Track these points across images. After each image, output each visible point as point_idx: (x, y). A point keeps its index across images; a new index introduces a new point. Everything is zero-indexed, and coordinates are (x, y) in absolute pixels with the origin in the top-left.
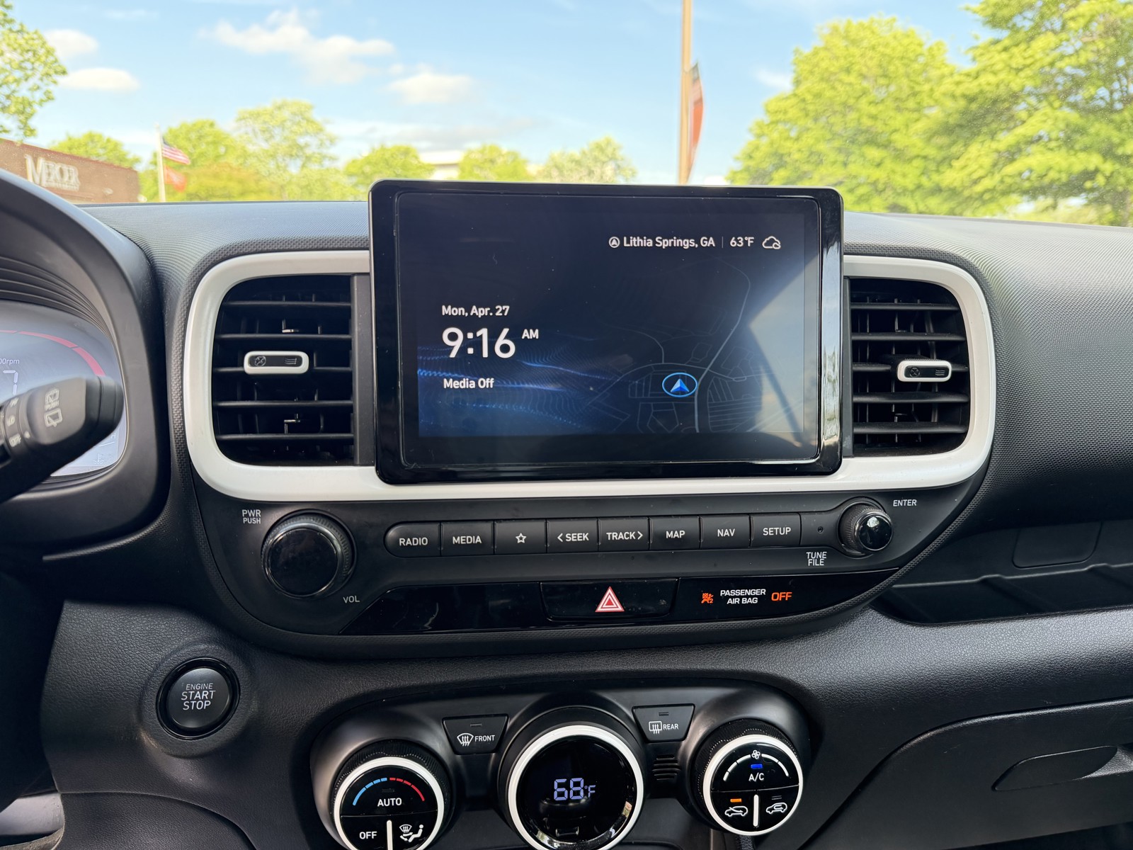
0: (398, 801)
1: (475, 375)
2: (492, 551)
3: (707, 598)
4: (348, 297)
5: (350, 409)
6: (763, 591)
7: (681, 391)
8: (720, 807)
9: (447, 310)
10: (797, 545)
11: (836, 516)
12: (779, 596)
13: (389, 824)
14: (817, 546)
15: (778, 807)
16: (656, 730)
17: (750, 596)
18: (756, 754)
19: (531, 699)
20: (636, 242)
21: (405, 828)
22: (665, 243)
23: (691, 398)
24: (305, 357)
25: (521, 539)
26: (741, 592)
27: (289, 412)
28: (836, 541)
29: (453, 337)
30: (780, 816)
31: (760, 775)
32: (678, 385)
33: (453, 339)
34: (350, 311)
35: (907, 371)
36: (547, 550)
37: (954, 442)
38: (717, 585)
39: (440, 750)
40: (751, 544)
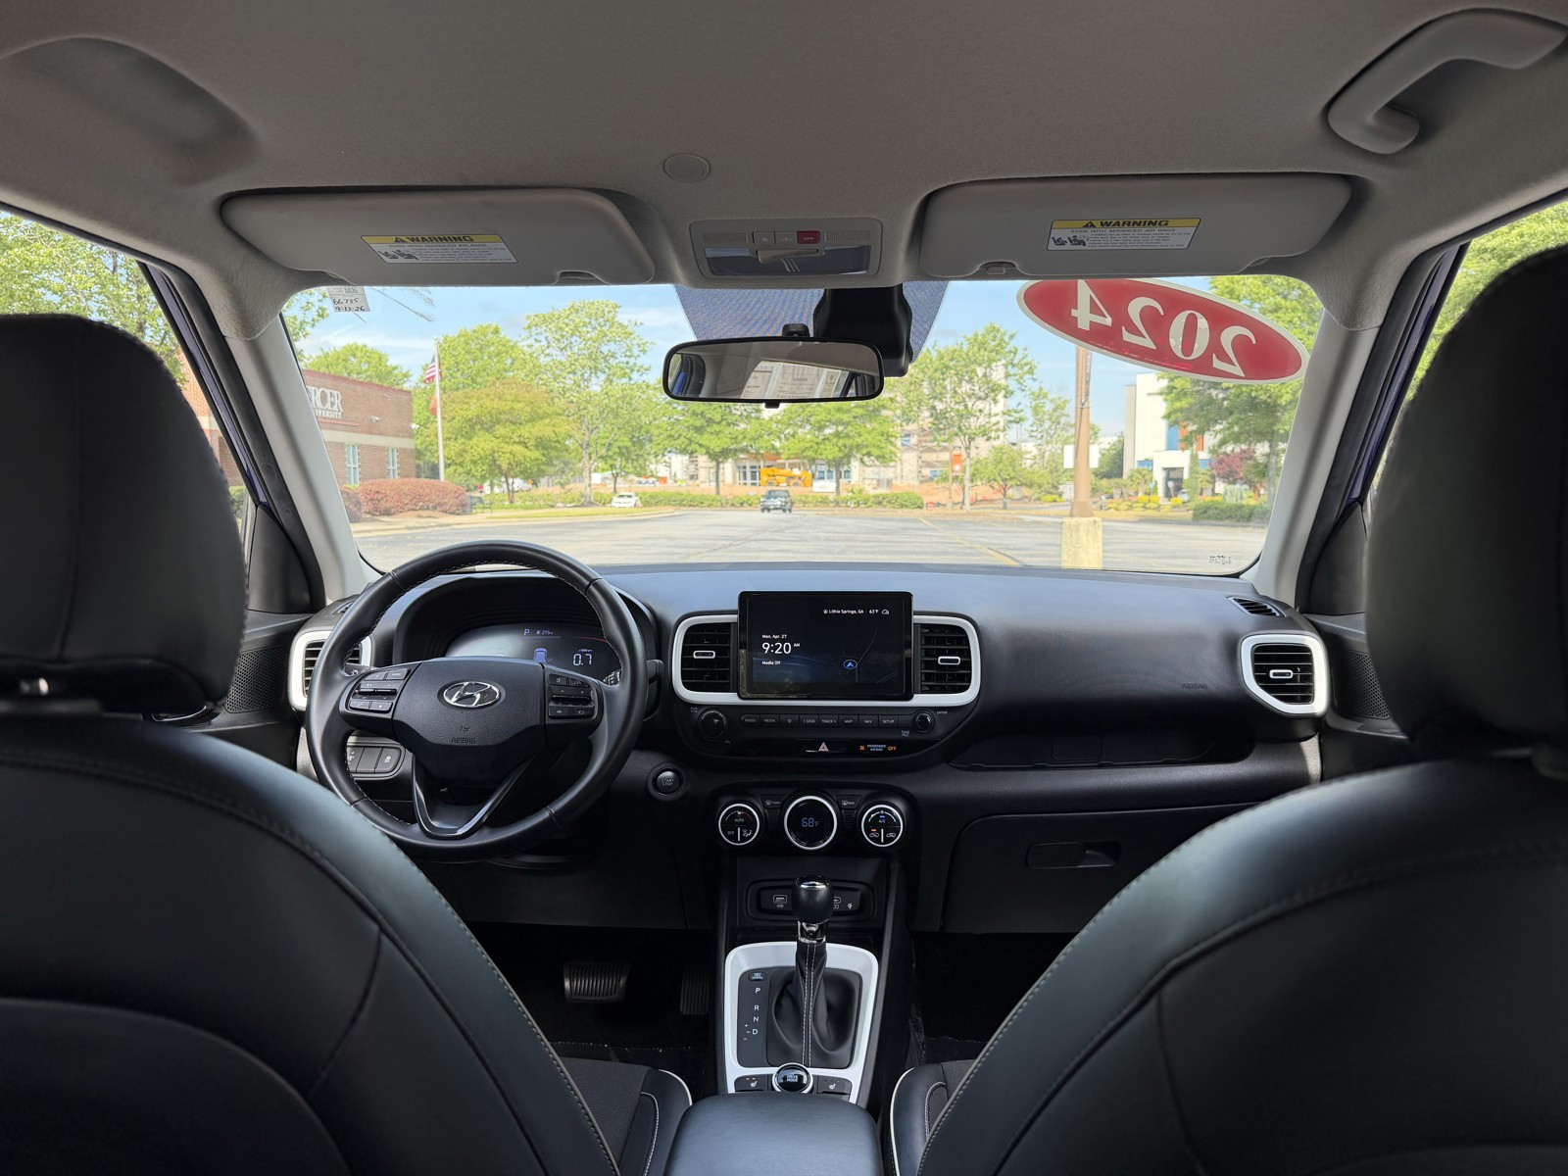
0: (743, 821)
1: (774, 661)
2: (777, 726)
3: (862, 748)
4: (729, 631)
5: (729, 671)
6: (884, 746)
7: (851, 667)
8: (868, 833)
9: (764, 636)
10: (898, 727)
11: (913, 716)
12: (890, 748)
13: (739, 829)
14: (906, 729)
15: (891, 835)
16: (845, 803)
17: (879, 748)
18: (882, 812)
19: (795, 789)
20: (834, 611)
21: (745, 831)
22: (845, 612)
23: (855, 670)
24: (714, 653)
25: (790, 721)
26: (875, 746)
27: (708, 673)
28: (913, 727)
29: (766, 646)
30: (892, 839)
31: (884, 821)
32: (850, 665)
33: (766, 647)
34: (729, 635)
35: (942, 660)
36: (799, 725)
37: (964, 689)
38: (865, 742)
39: (759, 806)
40: (879, 726)
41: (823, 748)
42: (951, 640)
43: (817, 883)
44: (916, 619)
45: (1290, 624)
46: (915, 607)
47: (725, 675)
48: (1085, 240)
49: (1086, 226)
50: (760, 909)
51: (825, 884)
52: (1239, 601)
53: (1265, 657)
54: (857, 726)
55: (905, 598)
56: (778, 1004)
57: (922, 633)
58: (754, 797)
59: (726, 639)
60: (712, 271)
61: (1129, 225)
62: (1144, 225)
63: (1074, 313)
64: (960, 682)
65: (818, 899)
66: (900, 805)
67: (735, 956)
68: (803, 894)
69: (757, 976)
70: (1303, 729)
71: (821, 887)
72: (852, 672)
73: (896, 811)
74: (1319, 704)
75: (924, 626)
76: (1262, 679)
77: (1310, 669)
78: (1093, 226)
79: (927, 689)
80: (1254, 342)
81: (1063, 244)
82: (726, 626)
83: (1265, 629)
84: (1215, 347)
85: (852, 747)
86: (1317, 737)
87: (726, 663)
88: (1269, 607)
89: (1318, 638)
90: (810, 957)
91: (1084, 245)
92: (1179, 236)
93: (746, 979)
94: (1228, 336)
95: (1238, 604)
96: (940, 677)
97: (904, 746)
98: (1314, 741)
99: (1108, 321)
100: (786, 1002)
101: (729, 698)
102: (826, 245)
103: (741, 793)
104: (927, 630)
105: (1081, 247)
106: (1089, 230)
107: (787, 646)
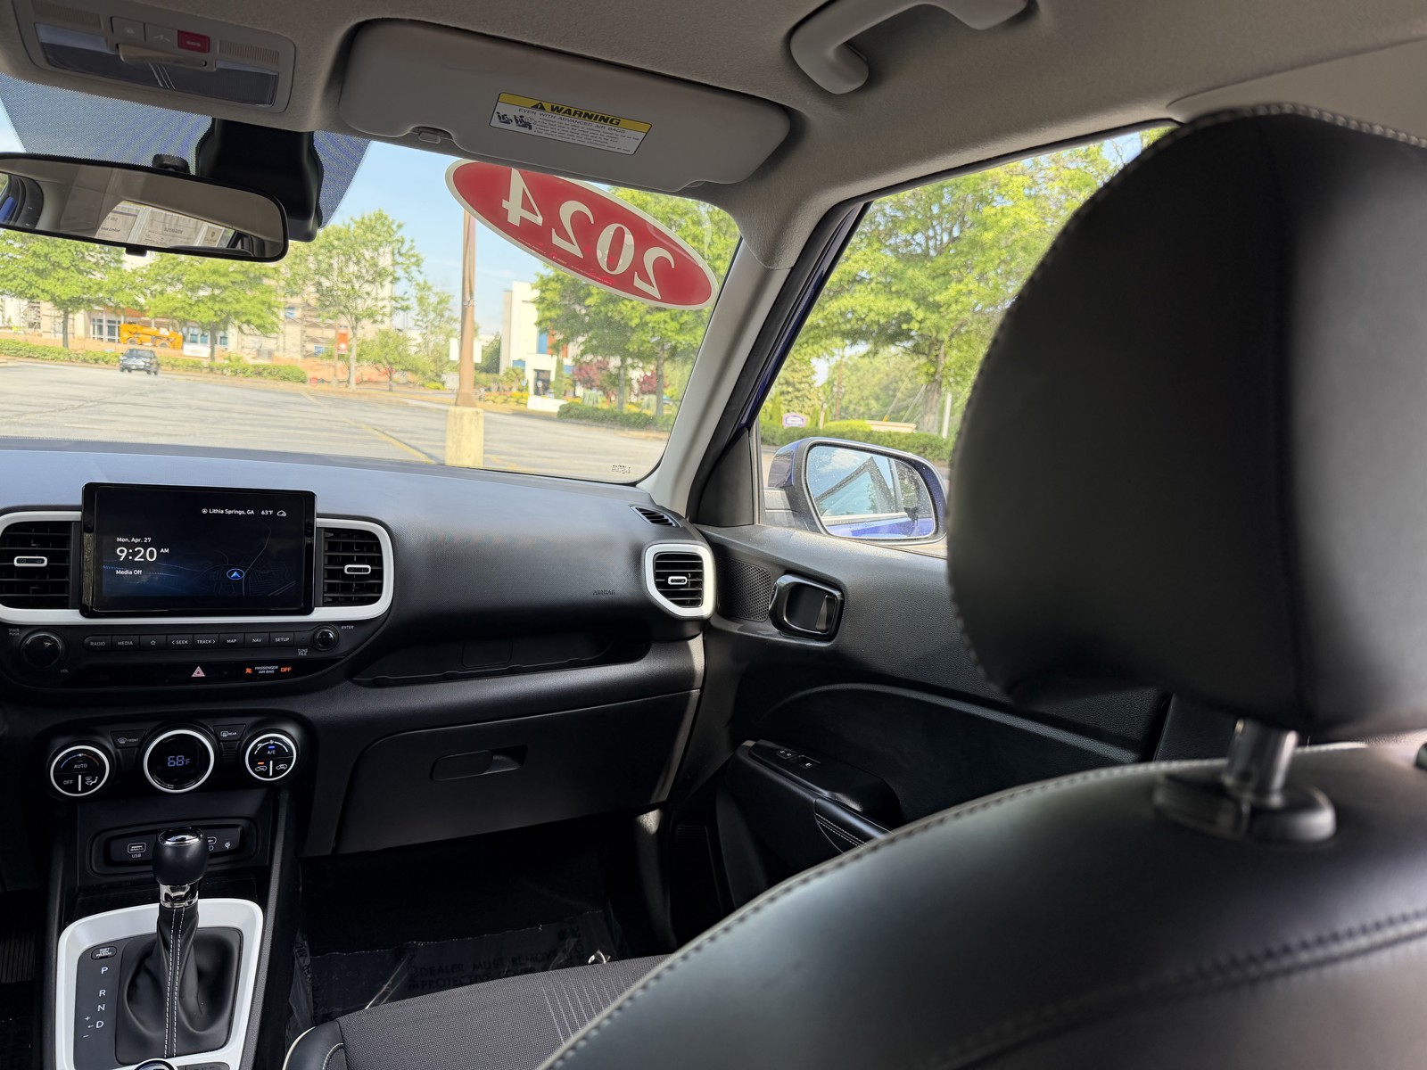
0: (85, 766)
1: (132, 569)
2: (139, 649)
3: (249, 671)
4: (70, 532)
5: (67, 583)
6: (277, 667)
7: (236, 577)
8: (253, 766)
9: (119, 540)
10: (293, 646)
11: (312, 632)
12: (284, 670)
13: (80, 776)
14: (302, 647)
15: (282, 766)
16: (225, 735)
17: (270, 669)
18: (271, 742)
19: (157, 723)
20: (215, 511)
21: (88, 779)
22: (230, 512)
23: (241, 581)
24: (45, 558)
25: (153, 643)
26: (265, 668)
27: (34, 584)
28: (312, 645)
29: (122, 551)
30: (283, 771)
31: (273, 752)
32: (235, 574)
33: (122, 553)
34: (68, 538)
35: (349, 569)
36: (167, 648)
37: (374, 600)
38: (252, 664)
39: (108, 746)
40: (269, 645)
41: (199, 673)
42: (360, 546)
43: (187, 837)
44: (319, 522)
45: (683, 534)
46: (320, 507)
47: (63, 587)
48: (532, 122)
49: (536, 107)
50: (108, 860)
51: (198, 836)
52: (641, 510)
53: (666, 564)
54: (243, 646)
55: (307, 499)
56: (133, 985)
57: (326, 538)
58: (102, 735)
59: (65, 541)
60: (48, 60)
61: (580, 116)
62: (595, 119)
63: (505, 204)
64: (369, 592)
65: (188, 855)
66: (292, 730)
67: (73, 933)
68: (168, 852)
69: (104, 952)
70: (690, 629)
71: (192, 841)
72: (237, 583)
73: (288, 738)
74: (706, 608)
75: (328, 530)
76: (662, 586)
77: (700, 575)
78: (542, 108)
79: (330, 600)
80: (673, 267)
81: (508, 122)
82: (65, 525)
83: (665, 539)
84: (637, 266)
85: (236, 670)
86: (701, 635)
87: (64, 571)
88: (666, 517)
89: (708, 546)
90: (176, 921)
91: (530, 128)
92: (627, 140)
93: (88, 960)
94: (652, 255)
95: (640, 513)
96: (346, 588)
97: (301, 666)
98: (699, 639)
99: (539, 220)
100: (144, 981)
101: (70, 616)
102: (218, 60)
103: (84, 732)
104: (332, 535)
105: (526, 130)
106: (538, 112)
107: (152, 552)
